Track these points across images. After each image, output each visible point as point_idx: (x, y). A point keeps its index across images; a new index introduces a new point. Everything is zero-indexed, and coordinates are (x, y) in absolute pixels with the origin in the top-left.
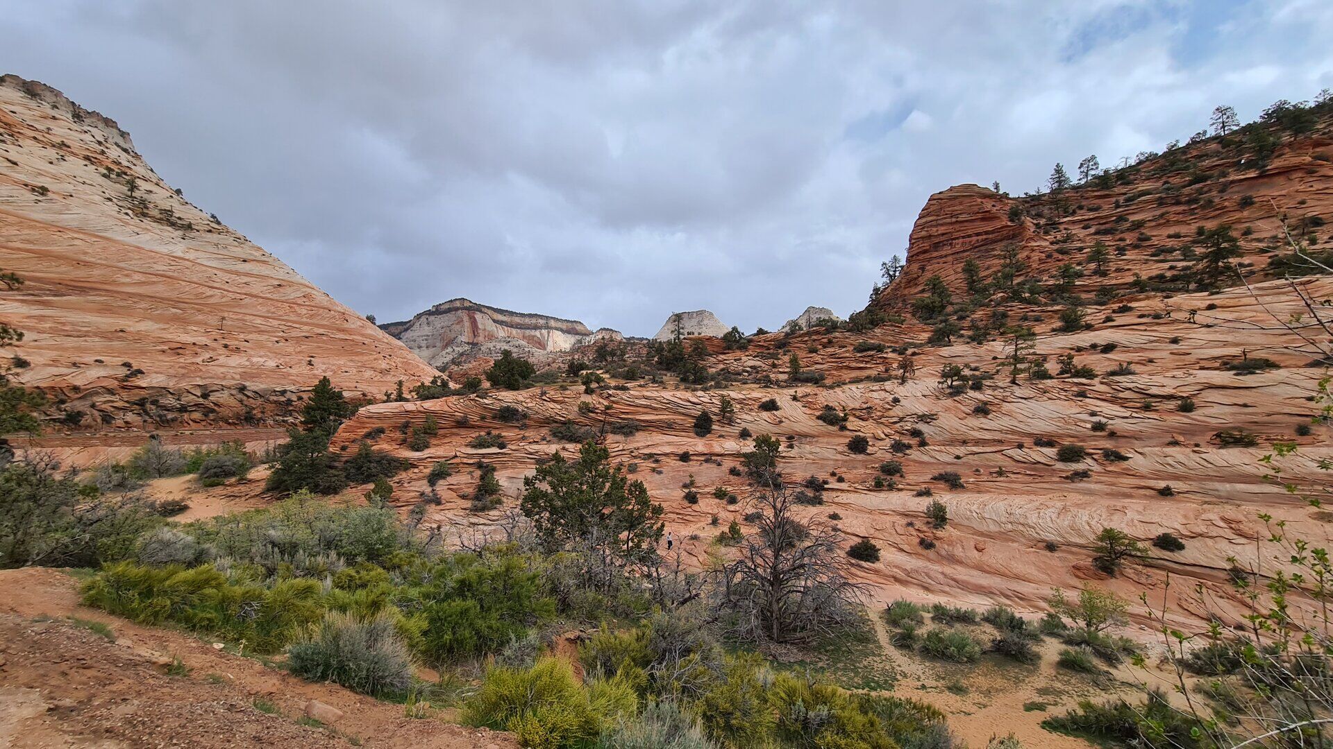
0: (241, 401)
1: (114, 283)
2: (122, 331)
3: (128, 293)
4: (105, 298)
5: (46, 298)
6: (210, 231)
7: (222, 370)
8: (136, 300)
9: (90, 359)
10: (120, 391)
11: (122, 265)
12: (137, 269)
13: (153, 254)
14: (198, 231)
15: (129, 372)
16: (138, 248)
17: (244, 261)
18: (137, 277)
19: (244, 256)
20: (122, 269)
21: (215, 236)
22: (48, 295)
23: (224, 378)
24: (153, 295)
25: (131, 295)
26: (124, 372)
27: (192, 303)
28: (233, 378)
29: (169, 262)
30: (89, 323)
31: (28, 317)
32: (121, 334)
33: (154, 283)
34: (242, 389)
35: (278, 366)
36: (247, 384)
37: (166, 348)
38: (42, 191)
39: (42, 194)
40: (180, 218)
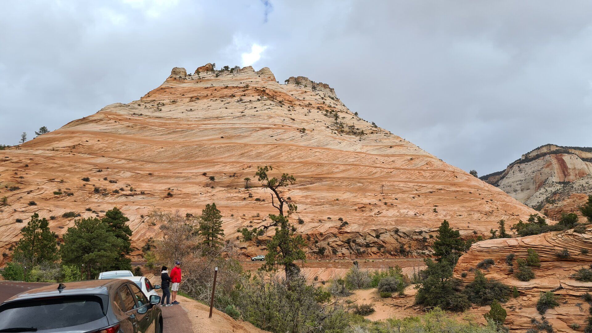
0: (397, 240)
1: (332, 173)
2: (337, 200)
3: (338, 178)
4: (329, 182)
5: (307, 186)
6: (372, 133)
7: (385, 219)
8: (341, 181)
9: (325, 217)
10: (339, 235)
11: (335, 162)
12: (341, 163)
13: (347, 153)
14: (366, 134)
15: (342, 224)
16: (341, 151)
17: (391, 147)
18: (342, 168)
19: (390, 144)
20: (335, 164)
21: (375, 135)
22: (308, 184)
23: (386, 225)
24: (349, 177)
25: (340, 178)
26: (339, 224)
27: (367, 179)
28: (391, 224)
29: (355, 156)
30: (324, 197)
31: (302, 197)
32: (337, 202)
33: (349, 170)
34: (397, 231)
35: (415, 214)
36: (399, 228)
37: (357, 208)
38: (303, 130)
39: (304, 132)
40: (358, 129)
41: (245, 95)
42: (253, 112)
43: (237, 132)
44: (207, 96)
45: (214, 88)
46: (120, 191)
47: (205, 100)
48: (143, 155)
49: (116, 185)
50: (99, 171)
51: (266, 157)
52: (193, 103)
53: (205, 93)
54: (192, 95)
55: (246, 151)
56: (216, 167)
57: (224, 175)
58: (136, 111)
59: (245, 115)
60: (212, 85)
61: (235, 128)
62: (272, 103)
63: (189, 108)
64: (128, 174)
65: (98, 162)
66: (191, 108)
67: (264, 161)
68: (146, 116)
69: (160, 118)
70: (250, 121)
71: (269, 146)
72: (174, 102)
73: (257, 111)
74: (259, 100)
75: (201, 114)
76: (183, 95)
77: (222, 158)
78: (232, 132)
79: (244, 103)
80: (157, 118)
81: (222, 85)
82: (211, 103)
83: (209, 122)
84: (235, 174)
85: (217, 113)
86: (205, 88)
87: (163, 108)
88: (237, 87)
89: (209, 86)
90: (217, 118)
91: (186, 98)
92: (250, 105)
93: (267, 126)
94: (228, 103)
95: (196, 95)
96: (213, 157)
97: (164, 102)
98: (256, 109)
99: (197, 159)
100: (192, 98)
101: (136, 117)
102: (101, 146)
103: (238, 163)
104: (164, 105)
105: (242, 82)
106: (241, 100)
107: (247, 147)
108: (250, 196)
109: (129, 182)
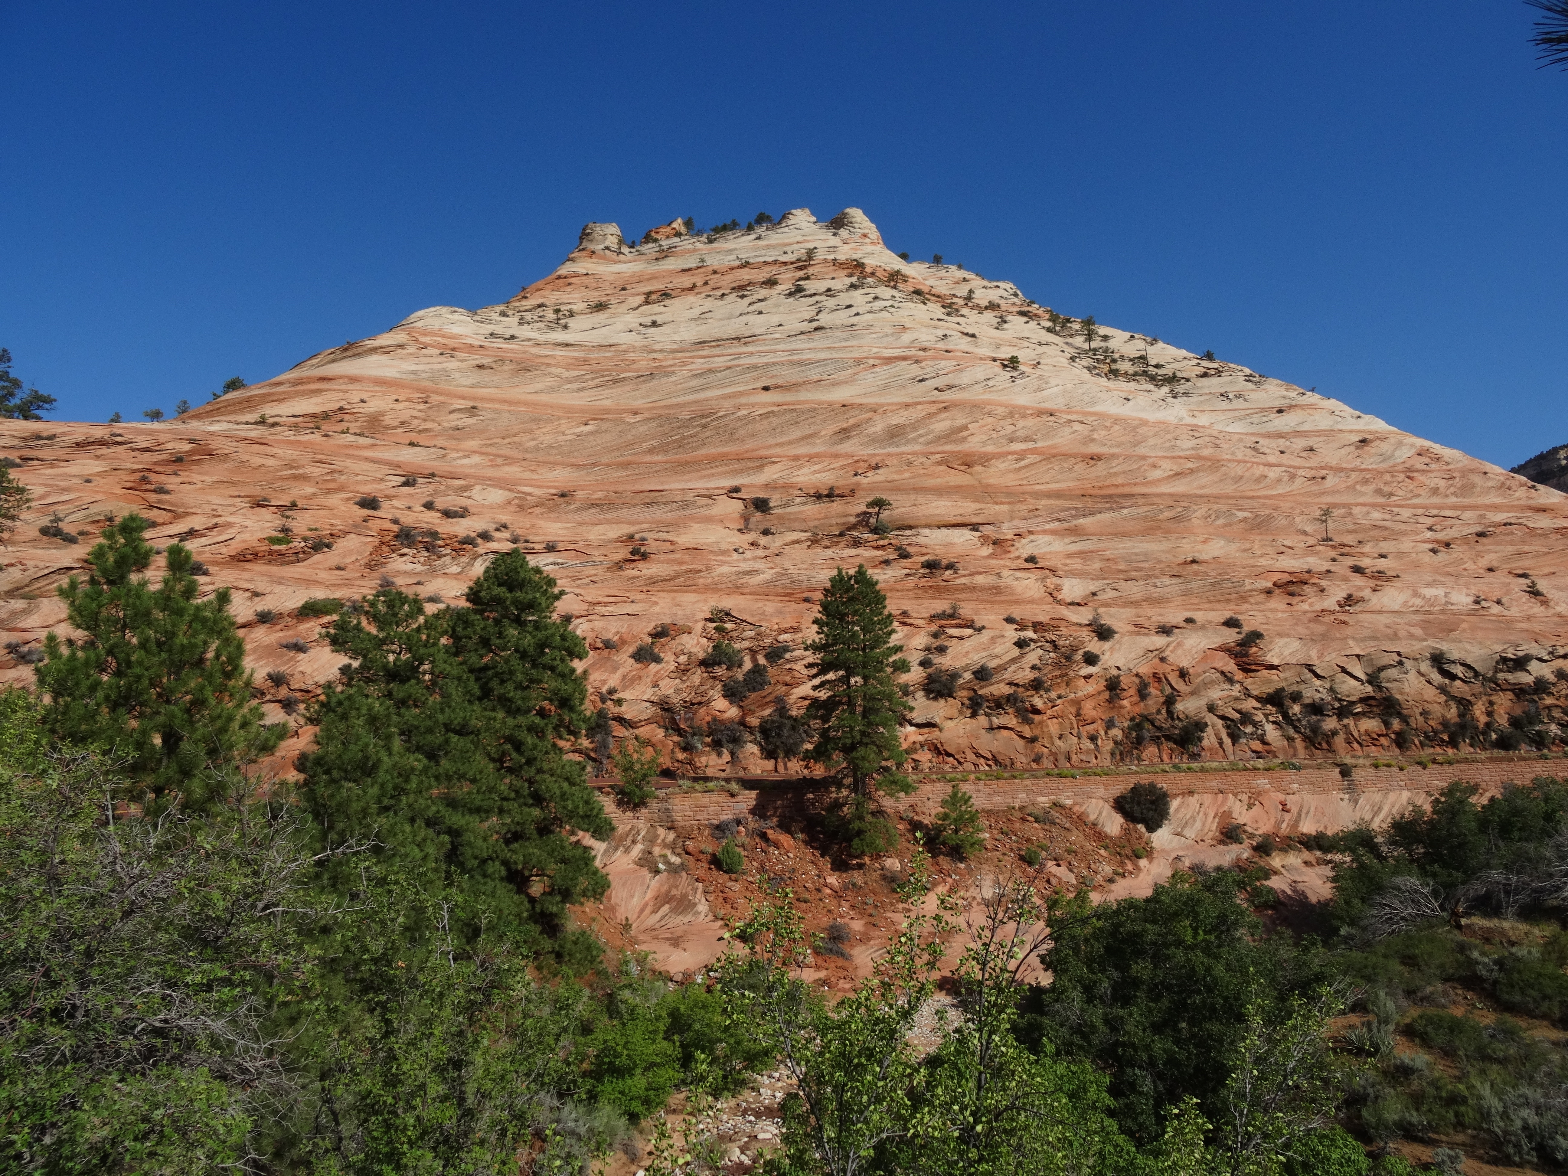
0: (1442, 690)
1: (1144, 481)
2: (1193, 561)
3: (1170, 495)
4: (1145, 508)
5: (1075, 522)
6: (1205, 375)
7: (1383, 619)
8: (1183, 504)
9: (1175, 617)
10: (1241, 676)
11: (1140, 450)
12: (1160, 454)
13: (1162, 426)
14: (1188, 380)
15: (1241, 637)
16: (1141, 420)
17: (1280, 411)
18: (1166, 466)
19: (1278, 403)
20: (1143, 457)
21: (1215, 380)
22: (1075, 517)
23: (1395, 637)
24: (1200, 492)
25: (1175, 497)
26: (1232, 637)
27: (1259, 497)
28: (1412, 636)
30: (1145, 554)
31: (1070, 556)
32: (1195, 567)
33: (1193, 472)
34: (1438, 660)
35: (1477, 602)
36: (1444, 647)
37: (1269, 585)
38: (1012, 363)
39: (1015, 368)
40: (1157, 366)
41: (807, 278)
42: (842, 317)
43: (814, 374)
44: (694, 286)
45: (710, 269)
46: (479, 540)
47: (691, 298)
48: (533, 443)
49: (464, 522)
50: (406, 484)
51: (920, 436)
52: (656, 308)
53: (687, 281)
54: (647, 289)
55: (852, 421)
56: (766, 469)
57: (797, 492)
58: (498, 329)
59: (823, 328)
60: (702, 261)
61: (799, 363)
62: (894, 292)
63: (648, 321)
64: (497, 496)
65: (401, 459)
66: (654, 318)
67: (917, 448)
68: (529, 340)
69: (567, 345)
70: (845, 340)
71: (919, 407)
72: (600, 307)
73: (857, 314)
74: (853, 286)
75: (689, 333)
76: (624, 289)
77: (780, 445)
78: (792, 375)
79: (810, 296)
80: (559, 345)
81: (731, 260)
82: (709, 304)
83: (716, 351)
84: (831, 489)
85: (736, 327)
86: (683, 271)
87: (571, 322)
88: (775, 262)
89: (693, 265)
90: (738, 339)
91: (632, 295)
92: (831, 303)
93: (897, 352)
94: (760, 300)
95: (662, 287)
96: (749, 445)
97: (575, 308)
98: (853, 311)
99: (703, 452)
100: (649, 294)
101: (500, 344)
102: (405, 415)
103: (836, 456)
104: (571, 314)
105: (789, 249)
106: (799, 290)
107: (854, 413)
108: (904, 555)
109: (504, 518)
